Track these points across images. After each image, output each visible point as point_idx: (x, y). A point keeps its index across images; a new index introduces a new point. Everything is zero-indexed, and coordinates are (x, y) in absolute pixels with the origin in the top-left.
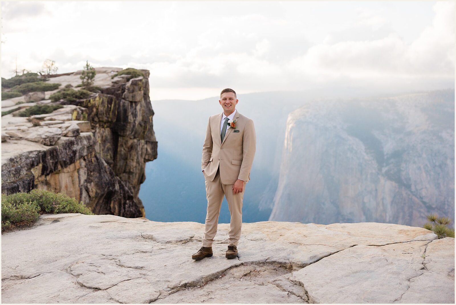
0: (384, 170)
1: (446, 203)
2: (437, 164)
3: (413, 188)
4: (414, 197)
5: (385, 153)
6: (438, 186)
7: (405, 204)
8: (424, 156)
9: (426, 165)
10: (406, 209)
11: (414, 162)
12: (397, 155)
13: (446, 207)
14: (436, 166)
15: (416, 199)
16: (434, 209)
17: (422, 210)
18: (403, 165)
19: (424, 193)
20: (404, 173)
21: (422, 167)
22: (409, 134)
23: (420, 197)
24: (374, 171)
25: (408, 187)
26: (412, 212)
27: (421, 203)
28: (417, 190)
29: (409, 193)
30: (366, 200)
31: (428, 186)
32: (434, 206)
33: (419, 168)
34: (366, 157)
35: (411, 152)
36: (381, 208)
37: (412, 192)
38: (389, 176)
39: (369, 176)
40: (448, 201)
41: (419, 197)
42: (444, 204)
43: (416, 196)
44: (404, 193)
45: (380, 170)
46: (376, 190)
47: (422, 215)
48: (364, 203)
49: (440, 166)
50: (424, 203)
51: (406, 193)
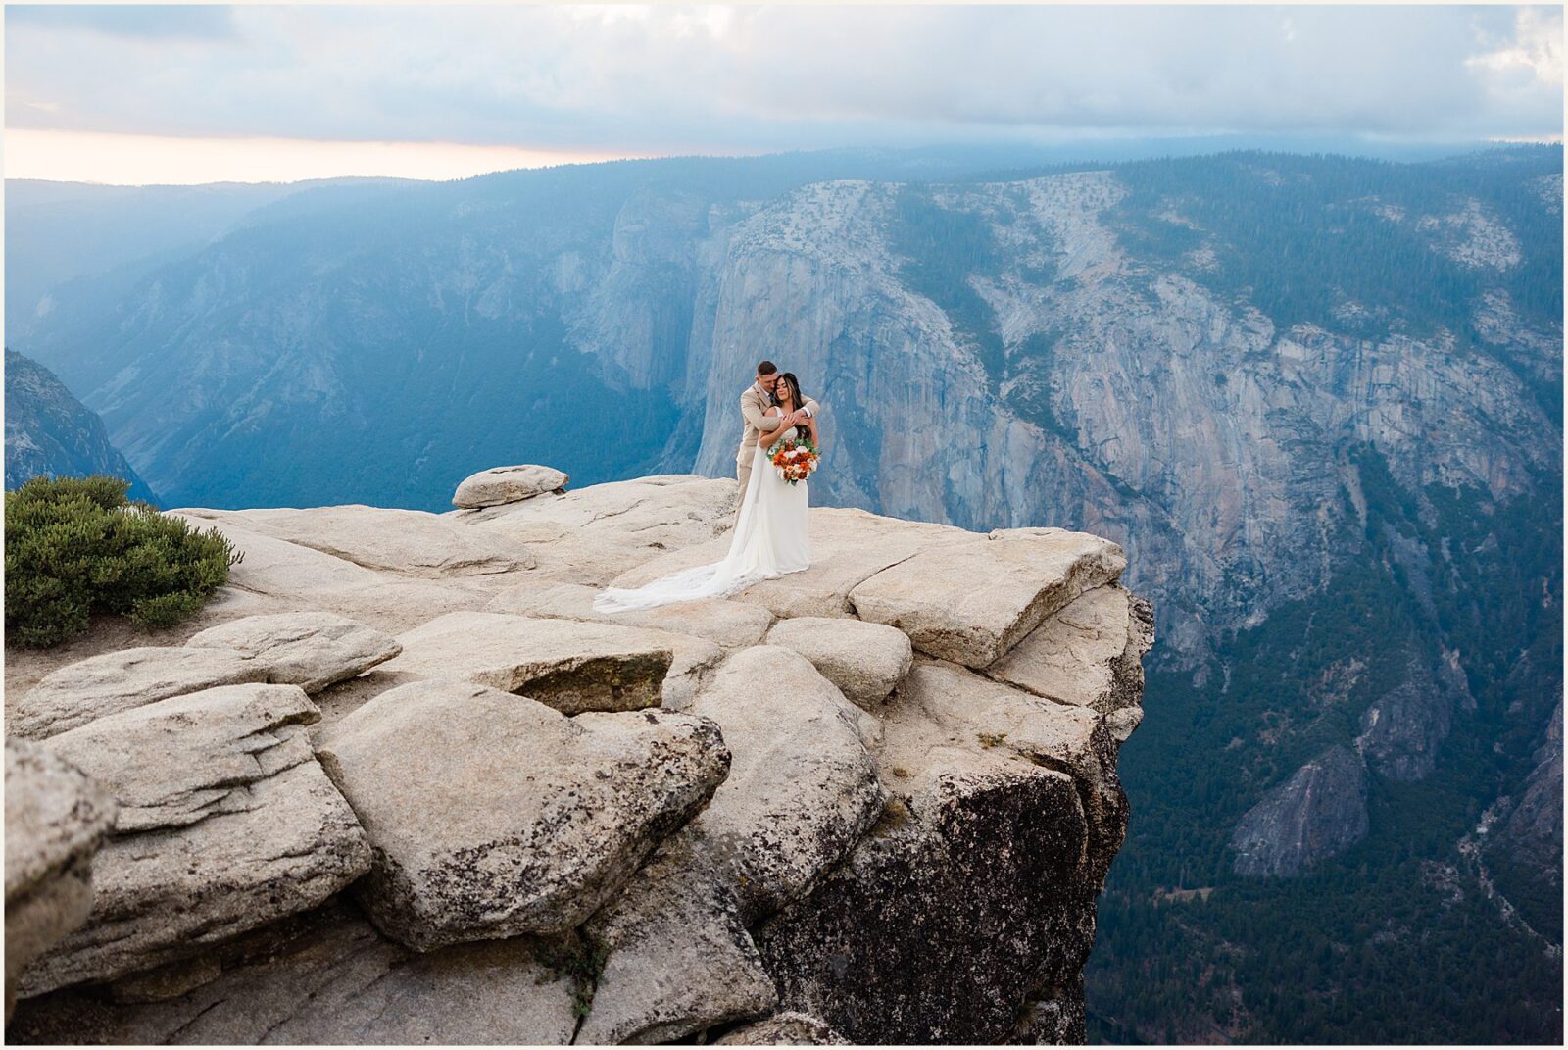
0: (1006, 389)
1: (1169, 478)
2: (1146, 371)
3: (1083, 441)
4: (1085, 464)
5: (1006, 343)
6: (1147, 431)
7: (1062, 484)
8: (1111, 348)
9: (1117, 374)
10: (1065, 497)
11: (1086, 368)
12: (1038, 345)
13: (1168, 489)
14: (1142, 376)
15: (1093, 471)
16: (1136, 496)
17: (1107, 500)
18: (1056, 375)
19: (1111, 452)
20: (1057, 398)
21: (1106, 379)
22: (1070, 285)
23: (1102, 464)
24: (978, 394)
25: (1070, 436)
26: (1081, 506)
27: (1105, 482)
28: (1093, 445)
29: (1074, 452)
30: (952, 476)
31: (1122, 433)
32: (1136, 488)
33: (1099, 384)
34: (956, 355)
35: (1076, 337)
36: (998, 496)
37: (1080, 451)
38: (1020, 408)
39: (963, 408)
40: (1173, 474)
41: (1098, 464)
42: (1164, 481)
43: (1090, 462)
44: (1060, 452)
45: (995, 390)
46: (984, 447)
47: (1107, 513)
48: (948, 483)
49: (1153, 378)
50: (1113, 480)
51: (1067, 455)
